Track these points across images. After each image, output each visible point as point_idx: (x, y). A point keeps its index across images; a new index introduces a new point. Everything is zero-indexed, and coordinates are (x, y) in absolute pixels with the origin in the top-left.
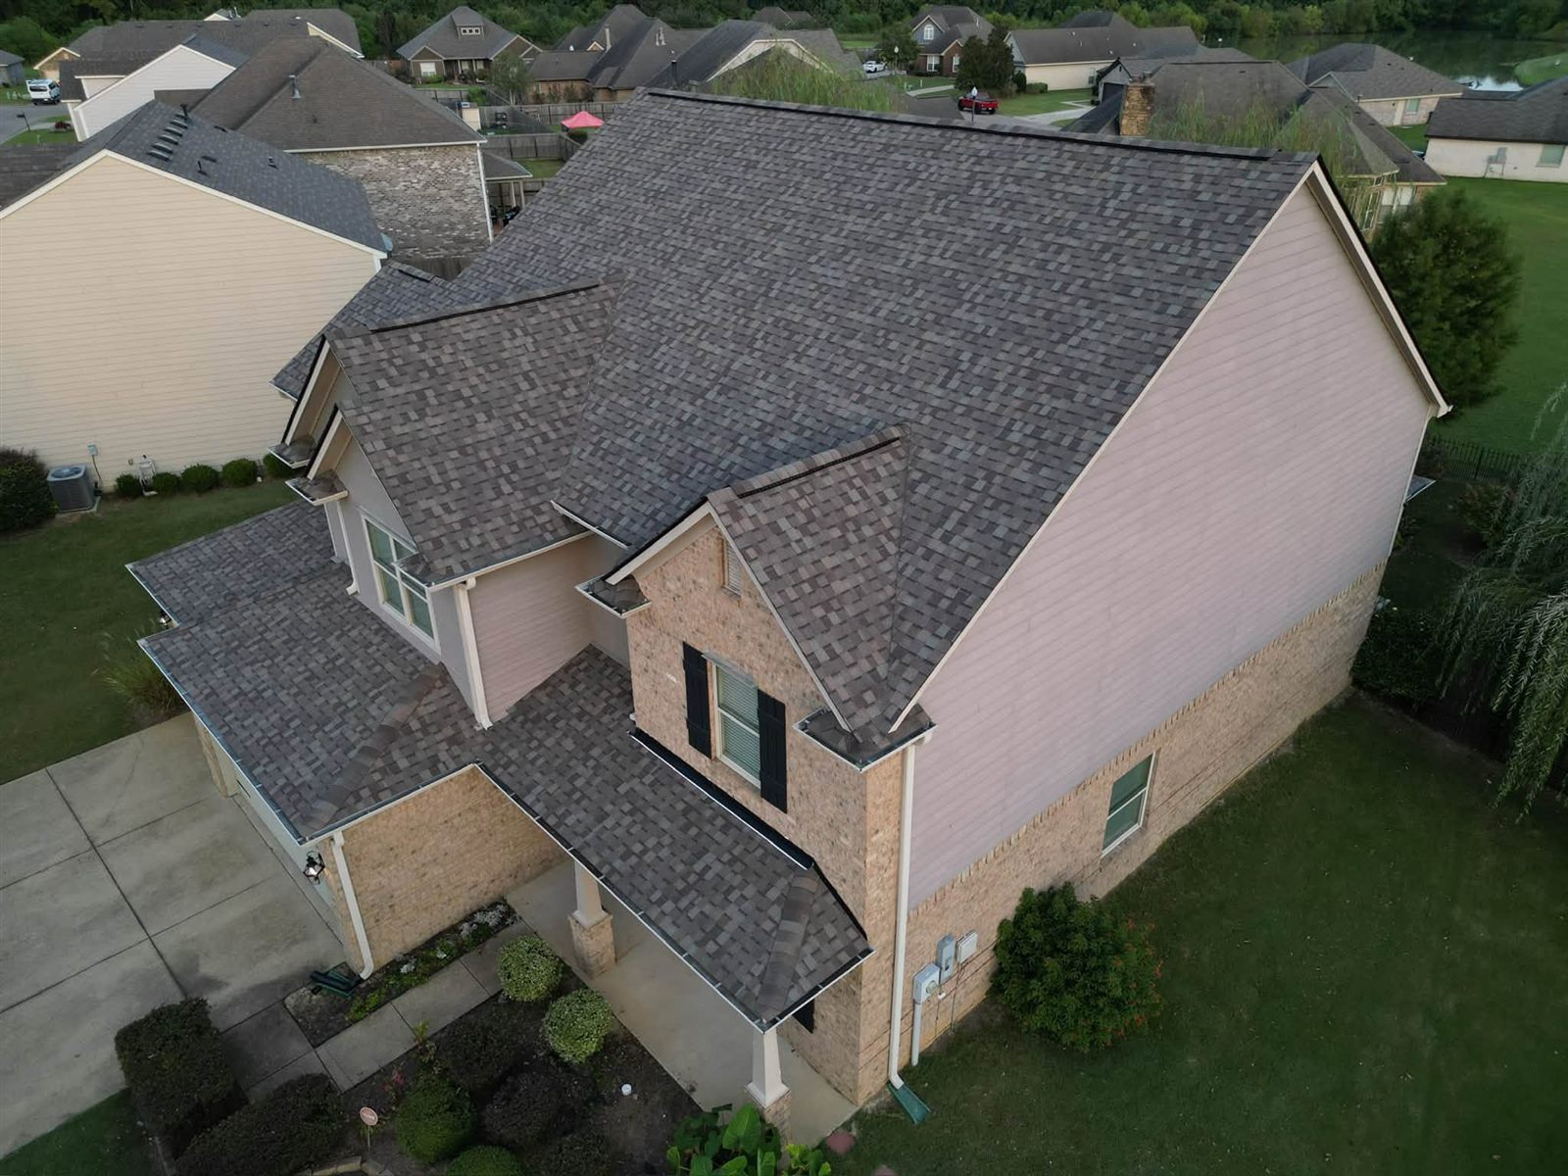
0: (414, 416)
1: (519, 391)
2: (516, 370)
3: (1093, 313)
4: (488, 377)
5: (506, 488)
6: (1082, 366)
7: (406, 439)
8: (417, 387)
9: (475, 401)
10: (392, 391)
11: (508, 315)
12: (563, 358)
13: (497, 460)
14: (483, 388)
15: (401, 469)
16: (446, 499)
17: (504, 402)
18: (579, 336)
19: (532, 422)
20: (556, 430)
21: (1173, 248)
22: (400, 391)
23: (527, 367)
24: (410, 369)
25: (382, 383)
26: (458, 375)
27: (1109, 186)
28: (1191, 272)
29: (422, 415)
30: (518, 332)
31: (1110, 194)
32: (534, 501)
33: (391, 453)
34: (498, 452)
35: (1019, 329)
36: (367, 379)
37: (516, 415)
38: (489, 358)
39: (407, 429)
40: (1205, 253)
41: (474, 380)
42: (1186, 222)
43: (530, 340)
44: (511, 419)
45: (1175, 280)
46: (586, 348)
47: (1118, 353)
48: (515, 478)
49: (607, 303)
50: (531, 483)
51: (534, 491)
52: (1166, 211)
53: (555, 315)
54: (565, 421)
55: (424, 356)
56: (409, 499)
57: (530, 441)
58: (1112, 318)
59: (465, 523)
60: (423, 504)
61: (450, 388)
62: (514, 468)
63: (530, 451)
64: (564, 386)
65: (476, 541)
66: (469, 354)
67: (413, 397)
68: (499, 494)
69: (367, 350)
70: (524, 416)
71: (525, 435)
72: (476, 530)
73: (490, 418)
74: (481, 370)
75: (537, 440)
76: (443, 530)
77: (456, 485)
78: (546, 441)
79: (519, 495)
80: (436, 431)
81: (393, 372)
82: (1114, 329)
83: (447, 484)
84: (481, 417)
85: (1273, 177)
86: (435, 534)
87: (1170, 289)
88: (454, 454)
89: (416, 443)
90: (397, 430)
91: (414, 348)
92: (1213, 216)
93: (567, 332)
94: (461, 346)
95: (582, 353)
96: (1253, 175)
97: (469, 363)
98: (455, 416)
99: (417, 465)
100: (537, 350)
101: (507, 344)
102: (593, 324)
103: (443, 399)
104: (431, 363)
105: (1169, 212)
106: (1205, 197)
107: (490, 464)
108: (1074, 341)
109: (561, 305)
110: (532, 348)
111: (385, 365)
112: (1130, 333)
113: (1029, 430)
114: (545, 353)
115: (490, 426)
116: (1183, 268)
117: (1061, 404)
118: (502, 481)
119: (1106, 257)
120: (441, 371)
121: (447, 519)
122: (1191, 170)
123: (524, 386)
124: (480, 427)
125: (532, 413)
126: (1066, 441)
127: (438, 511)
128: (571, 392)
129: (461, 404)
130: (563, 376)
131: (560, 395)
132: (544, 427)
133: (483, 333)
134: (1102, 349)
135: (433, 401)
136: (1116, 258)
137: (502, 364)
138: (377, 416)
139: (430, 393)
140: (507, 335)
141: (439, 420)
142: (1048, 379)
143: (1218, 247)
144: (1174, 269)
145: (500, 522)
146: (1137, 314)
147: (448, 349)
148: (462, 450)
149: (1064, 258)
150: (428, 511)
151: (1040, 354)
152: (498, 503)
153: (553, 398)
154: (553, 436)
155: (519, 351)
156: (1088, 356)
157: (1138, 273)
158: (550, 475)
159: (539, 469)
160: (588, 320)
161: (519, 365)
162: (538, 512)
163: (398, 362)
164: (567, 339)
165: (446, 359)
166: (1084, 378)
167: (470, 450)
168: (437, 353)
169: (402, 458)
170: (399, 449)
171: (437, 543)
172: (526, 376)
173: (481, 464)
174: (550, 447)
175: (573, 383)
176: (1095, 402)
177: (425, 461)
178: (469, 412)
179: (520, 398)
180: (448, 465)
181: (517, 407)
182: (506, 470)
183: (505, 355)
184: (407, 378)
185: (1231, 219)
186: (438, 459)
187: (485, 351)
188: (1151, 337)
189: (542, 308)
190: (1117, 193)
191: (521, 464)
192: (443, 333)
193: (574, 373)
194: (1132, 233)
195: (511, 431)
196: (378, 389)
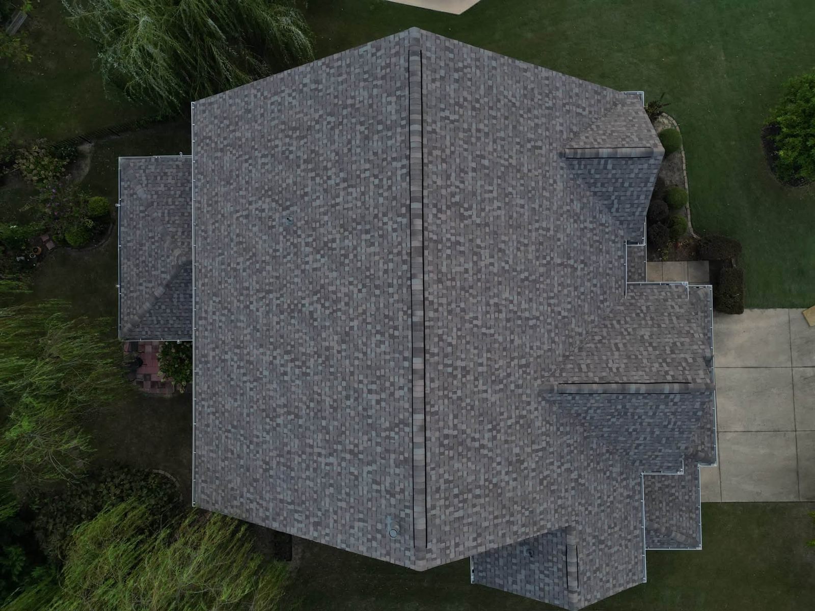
0: (678, 344)
1: (624, 344)
2: (622, 353)
3: (502, 97)
4: (637, 353)
5: (644, 308)
6: (522, 91)
7: (683, 335)
8: (674, 356)
9: (647, 344)
10: (687, 356)
11: (617, 379)
12: (595, 353)
13: (644, 319)
14: (642, 349)
15: (689, 325)
16: (672, 311)
17: (633, 341)
18: (582, 362)
19: (623, 330)
20: (612, 324)
21: (469, 76)
22: (682, 355)
23: (616, 353)
24: (675, 364)
25: (690, 360)
26: (653, 357)
27: (443, 124)
28: (478, 64)
29: (674, 343)
30: (615, 370)
31: (447, 121)
32: (633, 301)
33: (692, 332)
34: (643, 322)
35: (514, 127)
36: (697, 364)
37: (629, 334)
38: (634, 361)
39: (683, 340)
40: (469, 61)
41: (645, 353)
42: (456, 76)
43: (610, 365)
44: (632, 333)
45: (482, 69)
46: (580, 356)
47: (514, 78)
48: (638, 311)
49: (558, 375)
50: (632, 307)
51: (631, 304)
52: (451, 89)
53: (591, 374)
54: (606, 326)
55: (667, 369)
56: (687, 314)
57: (626, 322)
58: (502, 89)
59: (666, 300)
60: (682, 311)
61: (657, 352)
62: (638, 315)
63: (628, 319)
64: (600, 341)
65: (663, 294)
66: (644, 365)
67: (677, 352)
68: (648, 307)
69: (696, 377)
70: (625, 333)
71: (628, 326)
72: (662, 297)
73: (642, 336)
74: (640, 357)
75: (622, 322)
76: (676, 300)
77: (666, 314)
78: (619, 322)
79: (639, 304)
80: (669, 336)
81: (684, 364)
82: (506, 85)
83: (669, 314)
84: (646, 337)
85: (428, 44)
86: (680, 300)
87: (486, 69)
88: (663, 325)
89: (680, 333)
90: (688, 340)
91: (671, 373)
92: (451, 64)
93: (588, 365)
94: (647, 370)
95: (584, 354)
96: (429, 54)
97: (645, 361)
98: (659, 340)
99: (681, 325)
100: (607, 360)
101: (623, 366)
102: (571, 366)
103: (662, 348)
104: (664, 365)
105: (452, 87)
106: (442, 73)
107: (648, 318)
108: (514, 100)
109: (585, 379)
110: (610, 361)
111: (687, 368)
112: (506, 78)
113: (547, 99)
114: (604, 358)
115: (643, 333)
116: (477, 67)
117: (536, 92)
118: (645, 311)
119: (477, 106)
120: (660, 360)
121: (673, 304)
122: (429, 85)
123: (620, 346)
124: (648, 334)
125: (622, 333)
126: (547, 82)
127: (676, 307)
128: (597, 338)
129: (654, 344)
130: (599, 345)
131: (604, 338)
132: (617, 326)
133: (634, 373)
134: (514, 86)
135: (668, 348)
136: (477, 101)
137: (629, 357)
138: (695, 347)
139: (668, 352)
140: (621, 370)
141: (667, 340)
142: (529, 103)
143: (465, 56)
144: (478, 71)
145: (651, 298)
146: (498, 79)
147: (654, 369)
148: (659, 326)
149: (481, 126)
150: (680, 307)
151: (521, 112)
152: (649, 304)
153: (608, 337)
154: (615, 322)
155: (617, 361)
156: (518, 90)
157: (482, 87)
158: (622, 308)
159: (626, 312)
160: (573, 368)
161: (620, 355)
162: (633, 297)
163: (680, 368)
164: (589, 362)
165: (657, 365)
166: (525, 88)
167: (656, 326)
168: (660, 369)
169: (688, 329)
170: (688, 332)
171: (679, 297)
172: (618, 349)
173: (652, 319)
174: (618, 318)
175: (595, 341)
176: (532, 79)
177: (677, 326)
178: (652, 340)
179: (624, 341)
180: (667, 322)
181: (628, 337)
182: (642, 315)
183: (625, 361)
184: (677, 360)
185: (451, 56)
186: (671, 325)
187: (636, 365)
188: (505, 68)
189: (597, 380)
190: (447, 118)
191: (634, 315)
192: (655, 378)
193: (593, 346)
194: (465, 99)
195: (634, 329)
196: (693, 358)
